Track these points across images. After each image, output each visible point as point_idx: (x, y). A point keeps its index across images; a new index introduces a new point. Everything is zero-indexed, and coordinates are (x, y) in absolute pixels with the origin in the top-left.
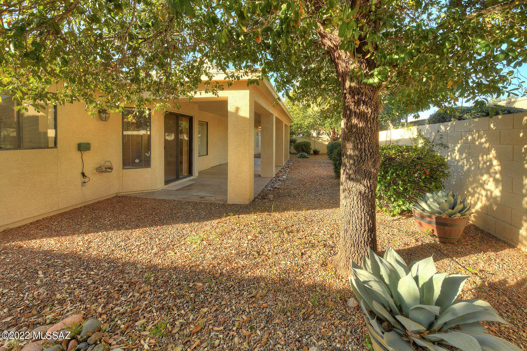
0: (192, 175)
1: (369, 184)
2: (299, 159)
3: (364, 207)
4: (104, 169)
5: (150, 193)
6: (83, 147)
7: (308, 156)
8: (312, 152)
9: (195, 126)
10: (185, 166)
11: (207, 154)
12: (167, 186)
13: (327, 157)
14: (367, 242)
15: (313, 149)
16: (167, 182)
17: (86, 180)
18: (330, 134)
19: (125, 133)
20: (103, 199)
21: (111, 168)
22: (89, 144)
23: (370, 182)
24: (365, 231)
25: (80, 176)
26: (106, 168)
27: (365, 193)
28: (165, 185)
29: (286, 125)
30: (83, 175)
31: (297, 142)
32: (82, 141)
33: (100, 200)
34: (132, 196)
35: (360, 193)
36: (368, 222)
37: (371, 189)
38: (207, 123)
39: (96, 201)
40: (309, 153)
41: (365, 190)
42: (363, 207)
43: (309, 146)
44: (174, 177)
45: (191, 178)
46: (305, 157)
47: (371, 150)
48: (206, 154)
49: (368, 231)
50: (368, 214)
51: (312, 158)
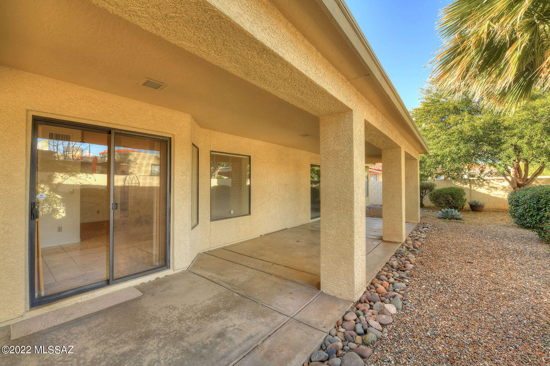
0: (169, 267)
2: (442, 222)
7: (461, 216)
8: (467, 206)
11: (250, 213)
13: (508, 219)
15: (468, 200)
18: (509, 172)
29: (409, 158)
31: (437, 188)
38: (250, 157)
40: (461, 209)
43: (461, 196)
45: (162, 274)
46: (453, 218)
48: (247, 212)
51: (470, 218)
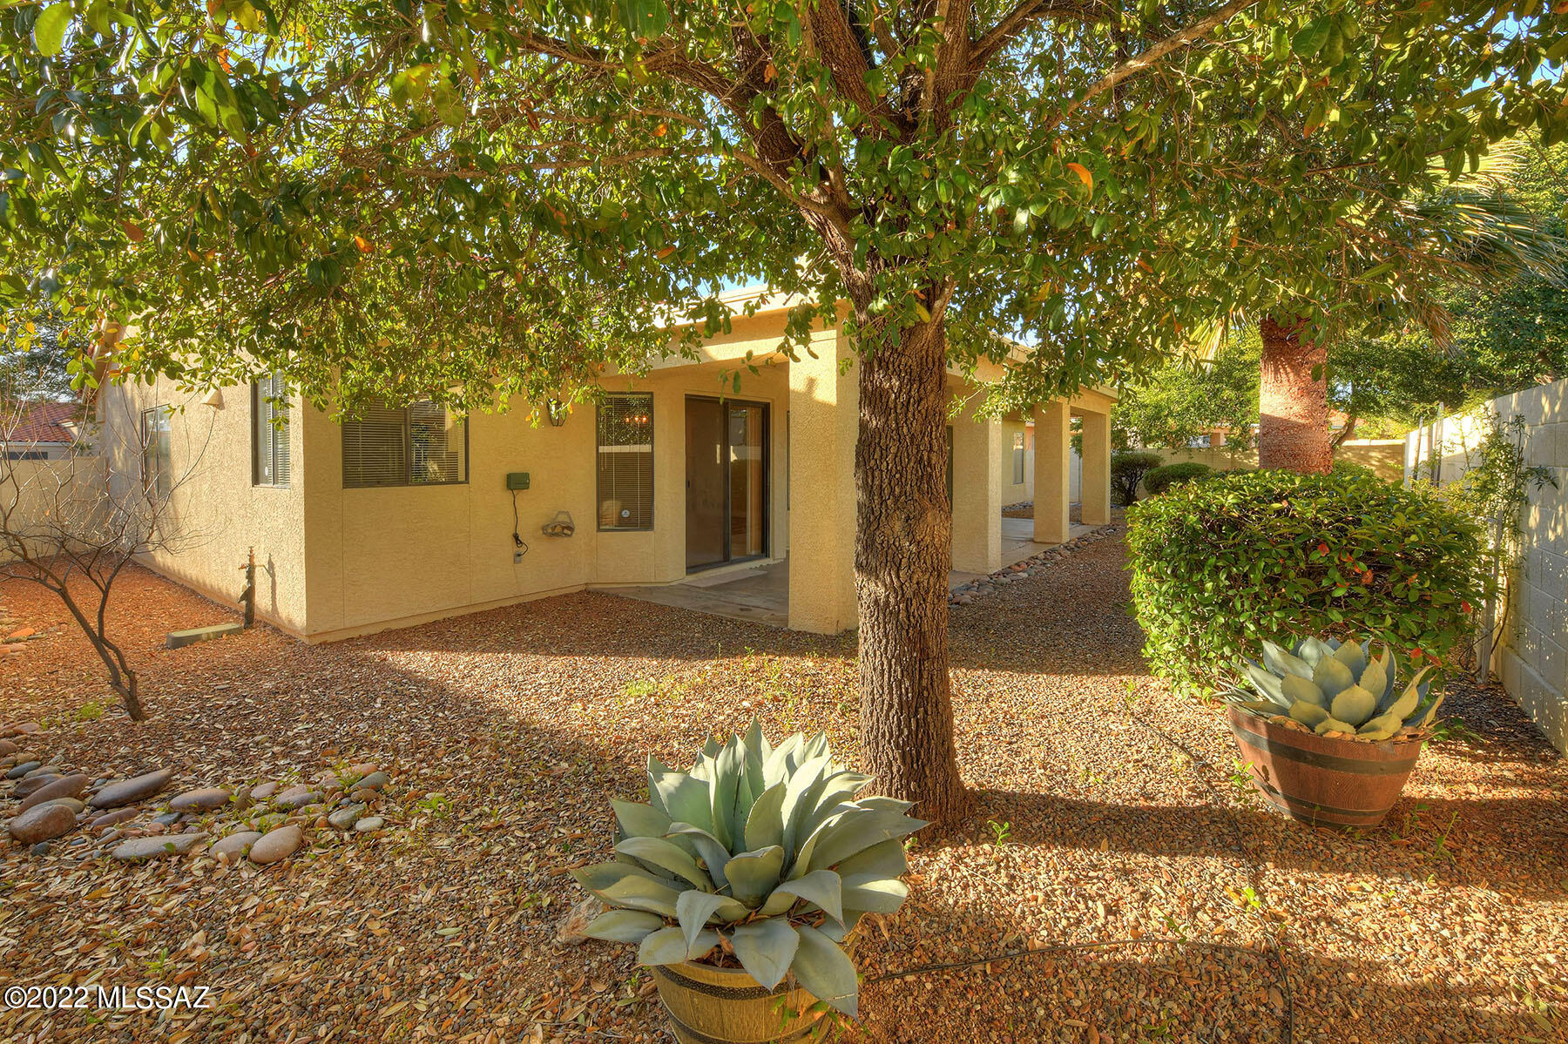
0: (767, 556)
1: (896, 584)
3: (887, 642)
4: (558, 530)
5: (650, 589)
6: (517, 482)
9: (776, 426)
10: (752, 534)
12: (691, 578)
14: (898, 737)
16: (692, 568)
17: (522, 550)
19: (604, 449)
20: (557, 593)
21: (571, 529)
22: (526, 476)
23: (898, 577)
24: (891, 706)
25: (511, 541)
26: (563, 528)
27: (887, 603)
28: (687, 573)
30: (516, 537)
32: (515, 469)
33: (551, 594)
34: (612, 592)
35: (876, 602)
36: (900, 683)
37: (903, 595)
39: (544, 596)
41: (888, 596)
42: (884, 641)
44: (719, 557)
45: (764, 562)
47: (897, 490)
49: (901, 708)
50: (899, 661)
